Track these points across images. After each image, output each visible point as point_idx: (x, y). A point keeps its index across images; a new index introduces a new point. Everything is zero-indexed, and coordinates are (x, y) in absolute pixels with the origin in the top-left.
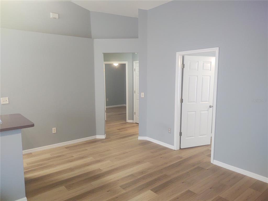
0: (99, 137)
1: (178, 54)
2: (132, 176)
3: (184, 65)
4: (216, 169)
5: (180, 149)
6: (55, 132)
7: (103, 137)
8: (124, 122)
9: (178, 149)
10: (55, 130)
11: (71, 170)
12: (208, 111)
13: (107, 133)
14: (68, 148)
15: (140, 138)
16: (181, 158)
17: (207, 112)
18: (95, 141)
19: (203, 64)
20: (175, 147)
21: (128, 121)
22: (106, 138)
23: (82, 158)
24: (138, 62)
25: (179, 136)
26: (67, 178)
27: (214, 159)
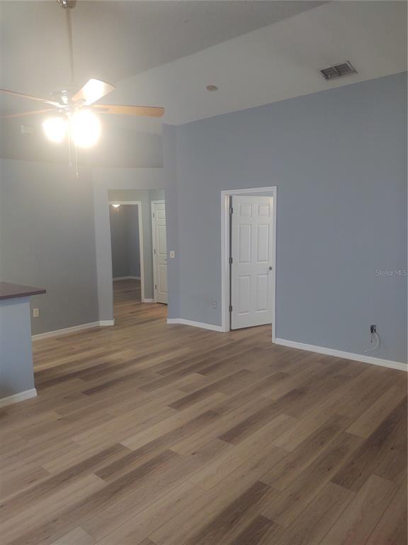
0: (103, 323)
1: (223, 193)
2: (169, 362)
3: (232, 209)
4: (279, 348)
5: (231, 330)
6: (38, 316)
7: (111, 323)
8: (138, 303)
9: (228, 330)
10: (38, 313)
11: (78, 362)
12: (267, 274)
13: (115, 318)
14: (59, 339)
15: (170, 321)
16: (233, 340)
17: (266, 276)
18: (98, 329)
19: (259, 207)
20: (223, 328)
21: (145, 300)
22: (115, 325)
23: (89, 349)
24: (163, 201)
25: (229, 312)
26: (77, 370)
27: (276, 337)
